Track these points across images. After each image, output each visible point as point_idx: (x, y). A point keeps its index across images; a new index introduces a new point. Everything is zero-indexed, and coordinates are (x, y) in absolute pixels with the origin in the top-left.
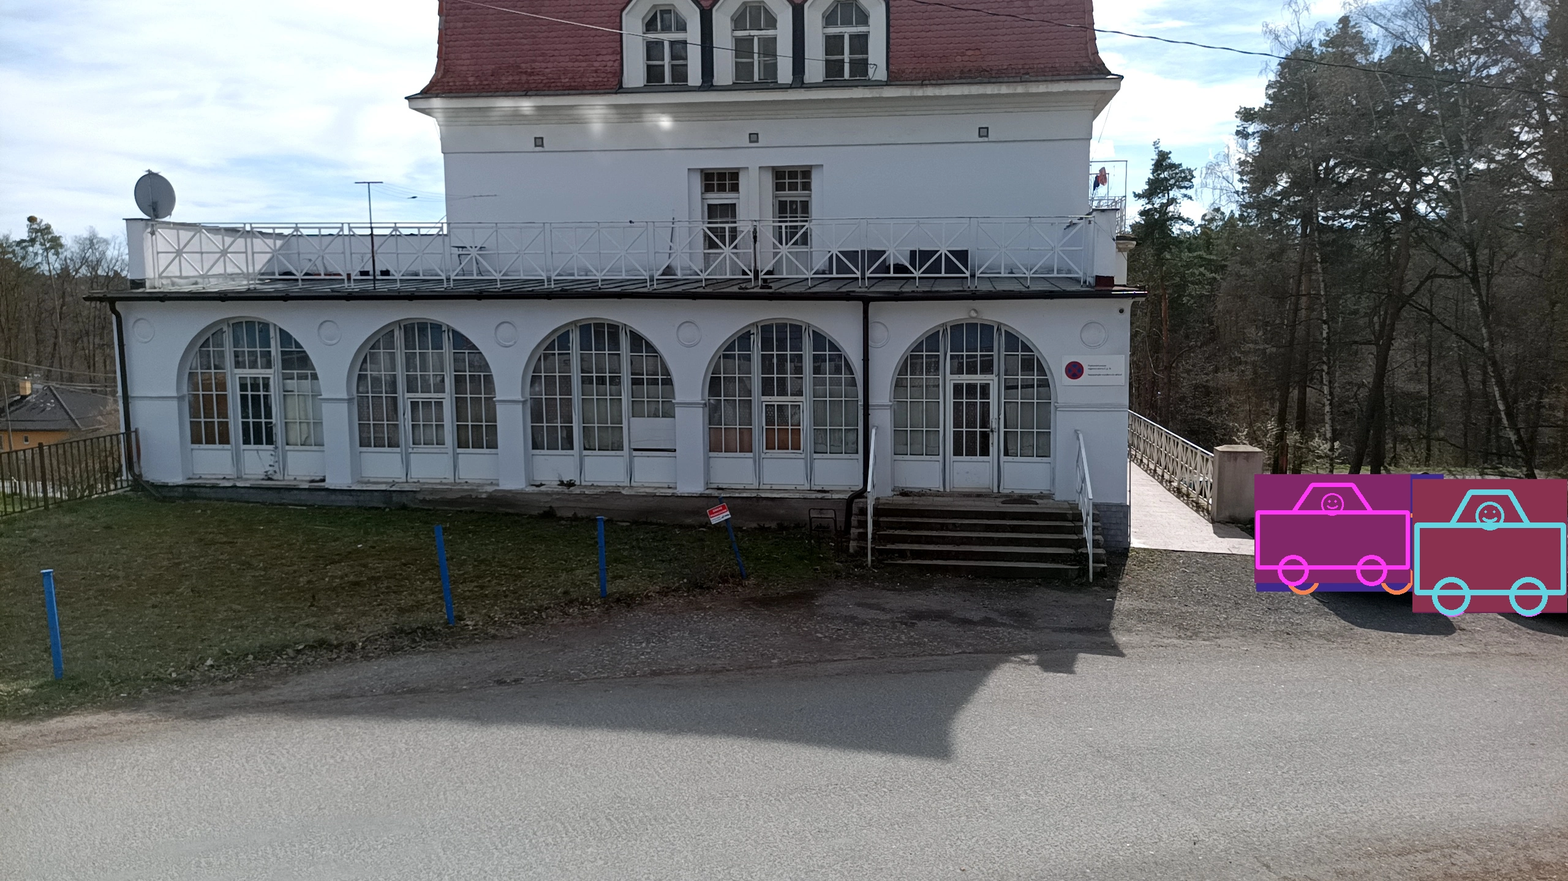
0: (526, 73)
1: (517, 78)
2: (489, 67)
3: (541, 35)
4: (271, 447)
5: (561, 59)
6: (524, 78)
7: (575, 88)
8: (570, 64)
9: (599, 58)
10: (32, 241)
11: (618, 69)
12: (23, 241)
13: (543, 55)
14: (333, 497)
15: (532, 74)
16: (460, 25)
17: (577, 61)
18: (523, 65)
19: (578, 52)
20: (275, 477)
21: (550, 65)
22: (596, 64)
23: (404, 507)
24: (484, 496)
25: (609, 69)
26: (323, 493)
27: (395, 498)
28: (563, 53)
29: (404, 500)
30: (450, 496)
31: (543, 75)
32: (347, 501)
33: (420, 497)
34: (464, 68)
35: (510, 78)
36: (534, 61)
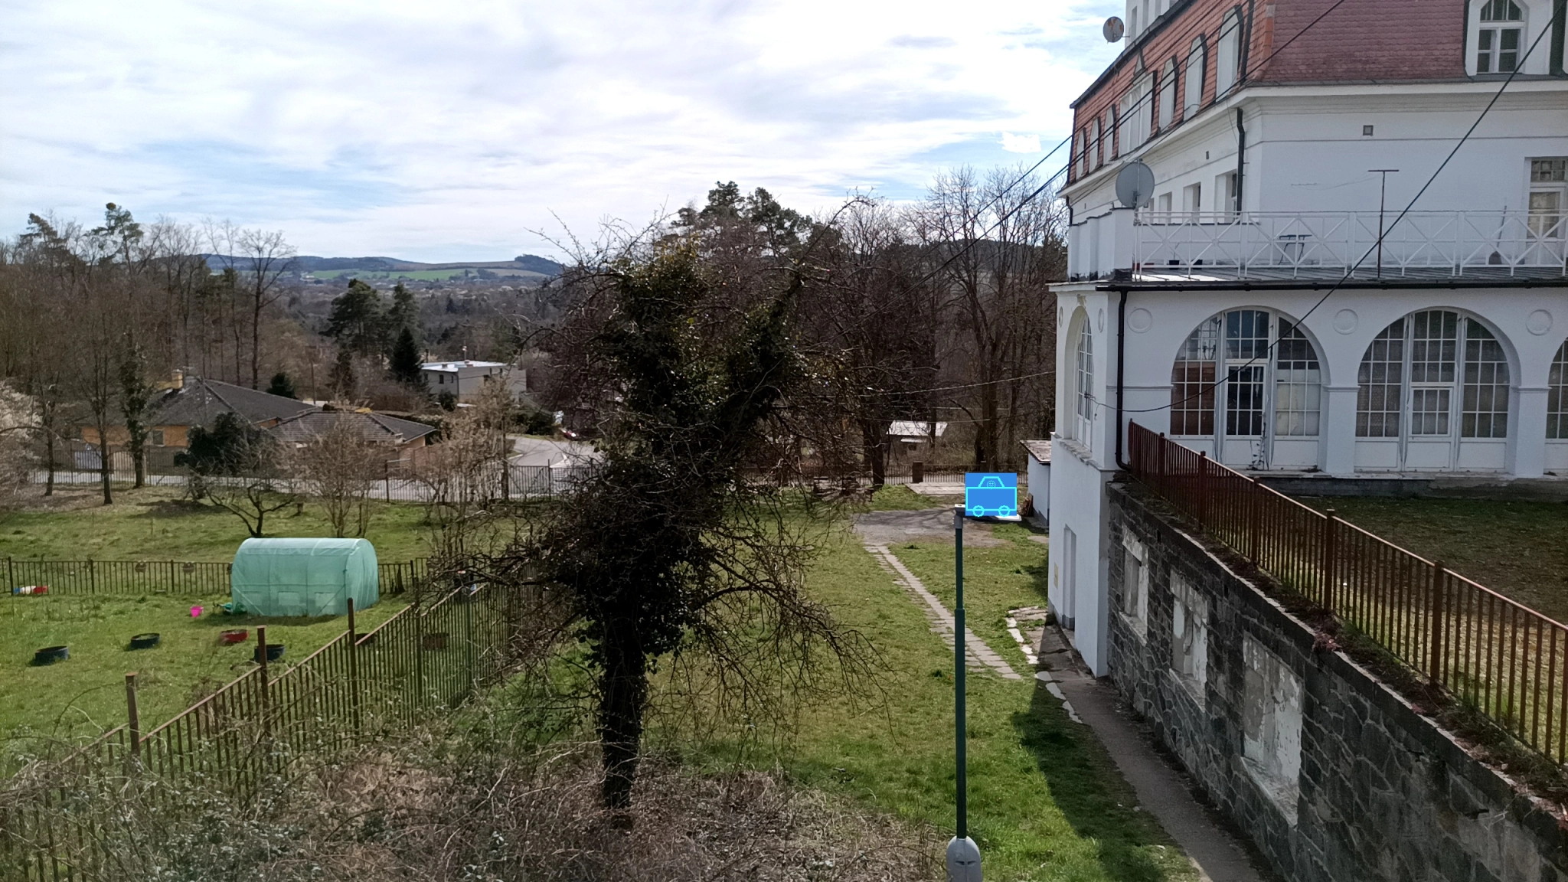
0: (1360, 61)
1: (1351, 66)
2: (1321, 55)
3: (1377, 23)
4: (1258, 437)
5: (1398, 47)
6: (1360, 66)
7: (1415, 77)
8: (1408, 53)
9: (1440, 47)
10: (111, 229)
11: (1460, 57)
12: (102, 229)
13: (1378, 43)
14: (1336, 487)
15: (1367, 62)
16: (1291, 13)
17: (1415, 49)
18: (1357, 54)
19: (1417, 41)
20: (1260, 467)
21: (1386, 53)
22: (1436, 53)
23: (1415, 496)
24: (1504, 485)
25: (1450, 58)
26: (1326, 483)
27: (1406, 487)
28: (1400, 41)
29: (1415, 489)
30: (1465, 485)
31: (1379, 63)
32: (1352, 490)
33: (1433, 486)
34: (1294, 56)
35: (1345, 67)
36: (1369, 49)
